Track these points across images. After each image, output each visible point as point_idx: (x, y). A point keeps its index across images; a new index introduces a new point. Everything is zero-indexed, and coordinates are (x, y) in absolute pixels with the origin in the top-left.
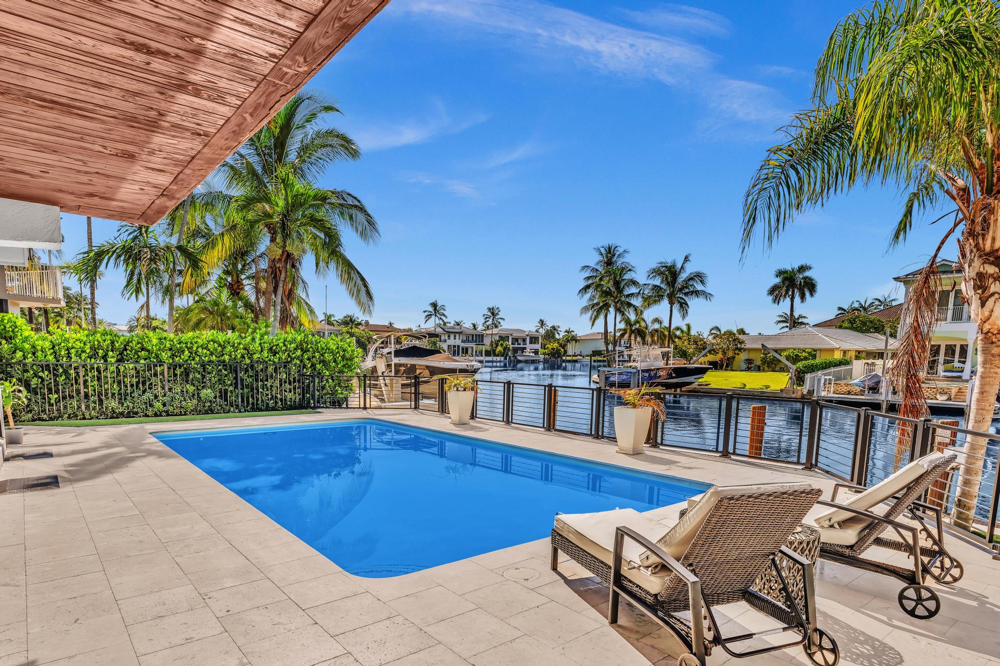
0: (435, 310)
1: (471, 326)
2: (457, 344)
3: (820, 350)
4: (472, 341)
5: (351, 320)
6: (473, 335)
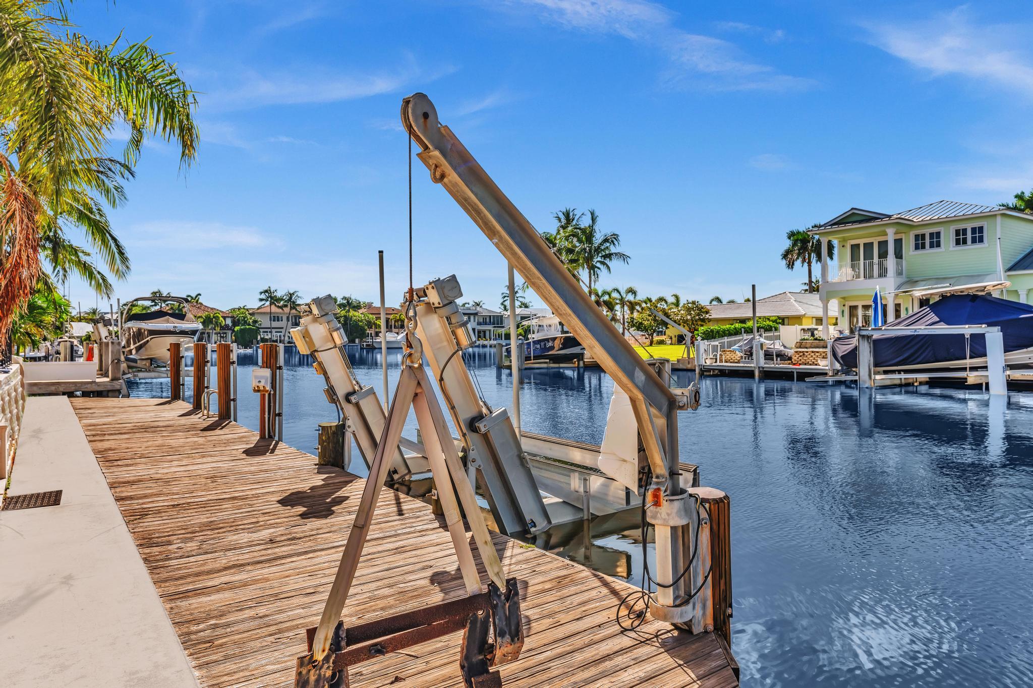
3: (788, 318)
5: (348, 302)
6: (490, 316)
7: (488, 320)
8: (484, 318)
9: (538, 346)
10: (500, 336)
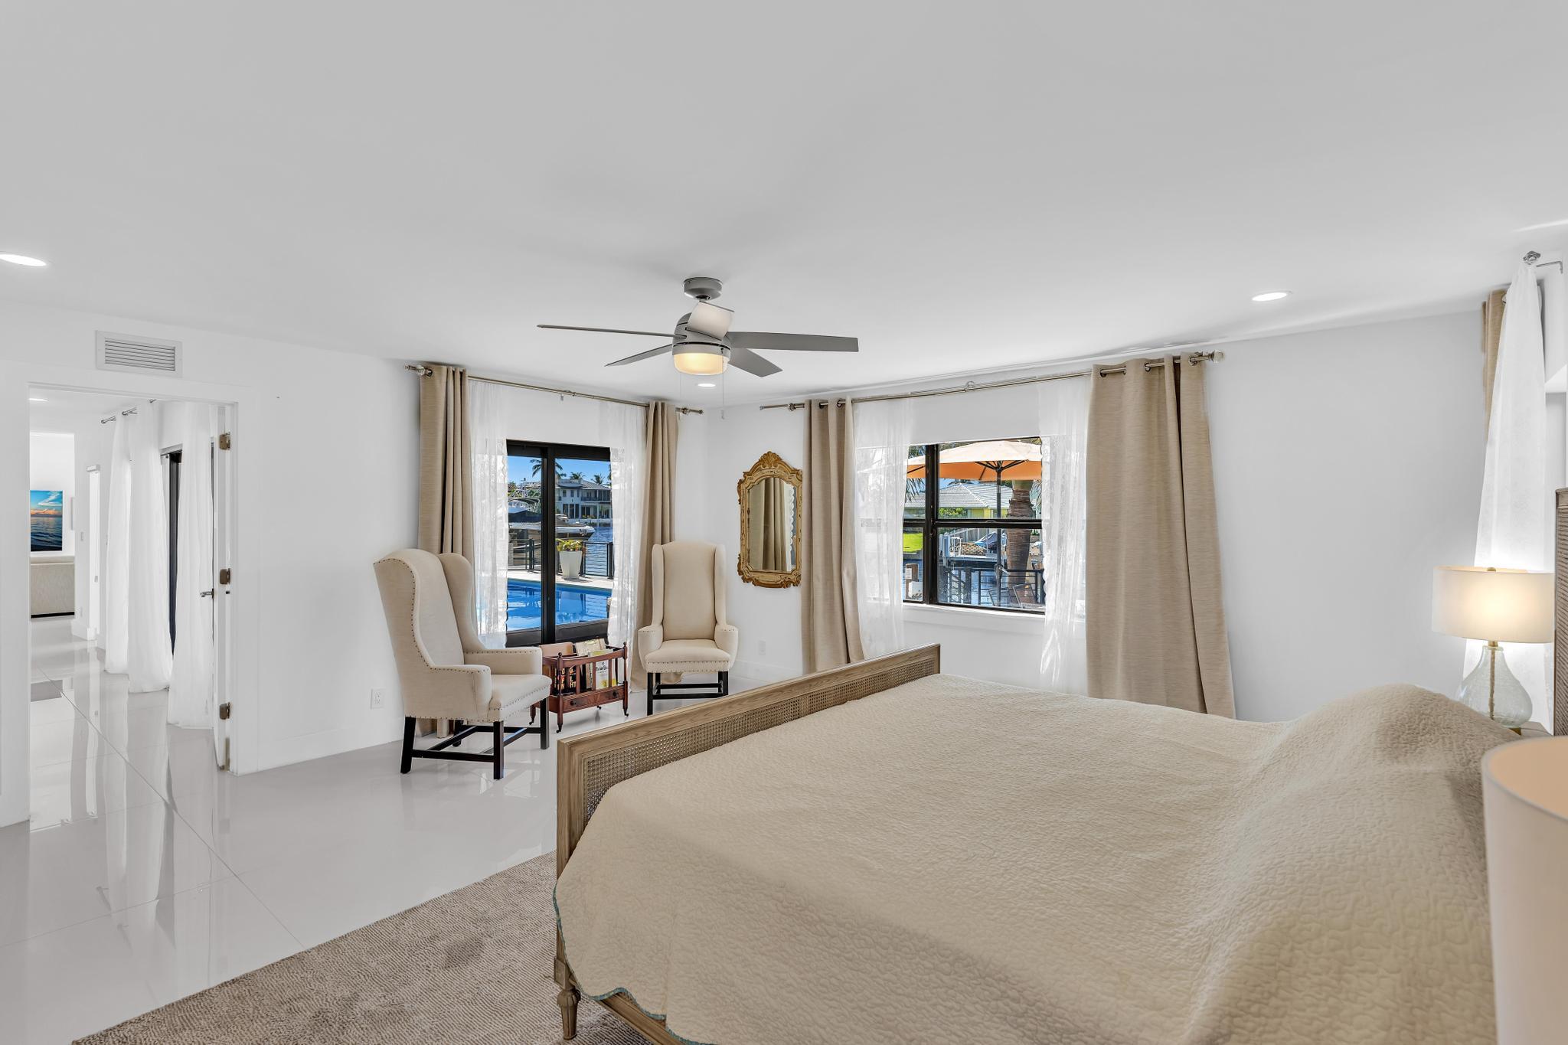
1: (594, 479)
2: (575, 502)
4: (595, 499)
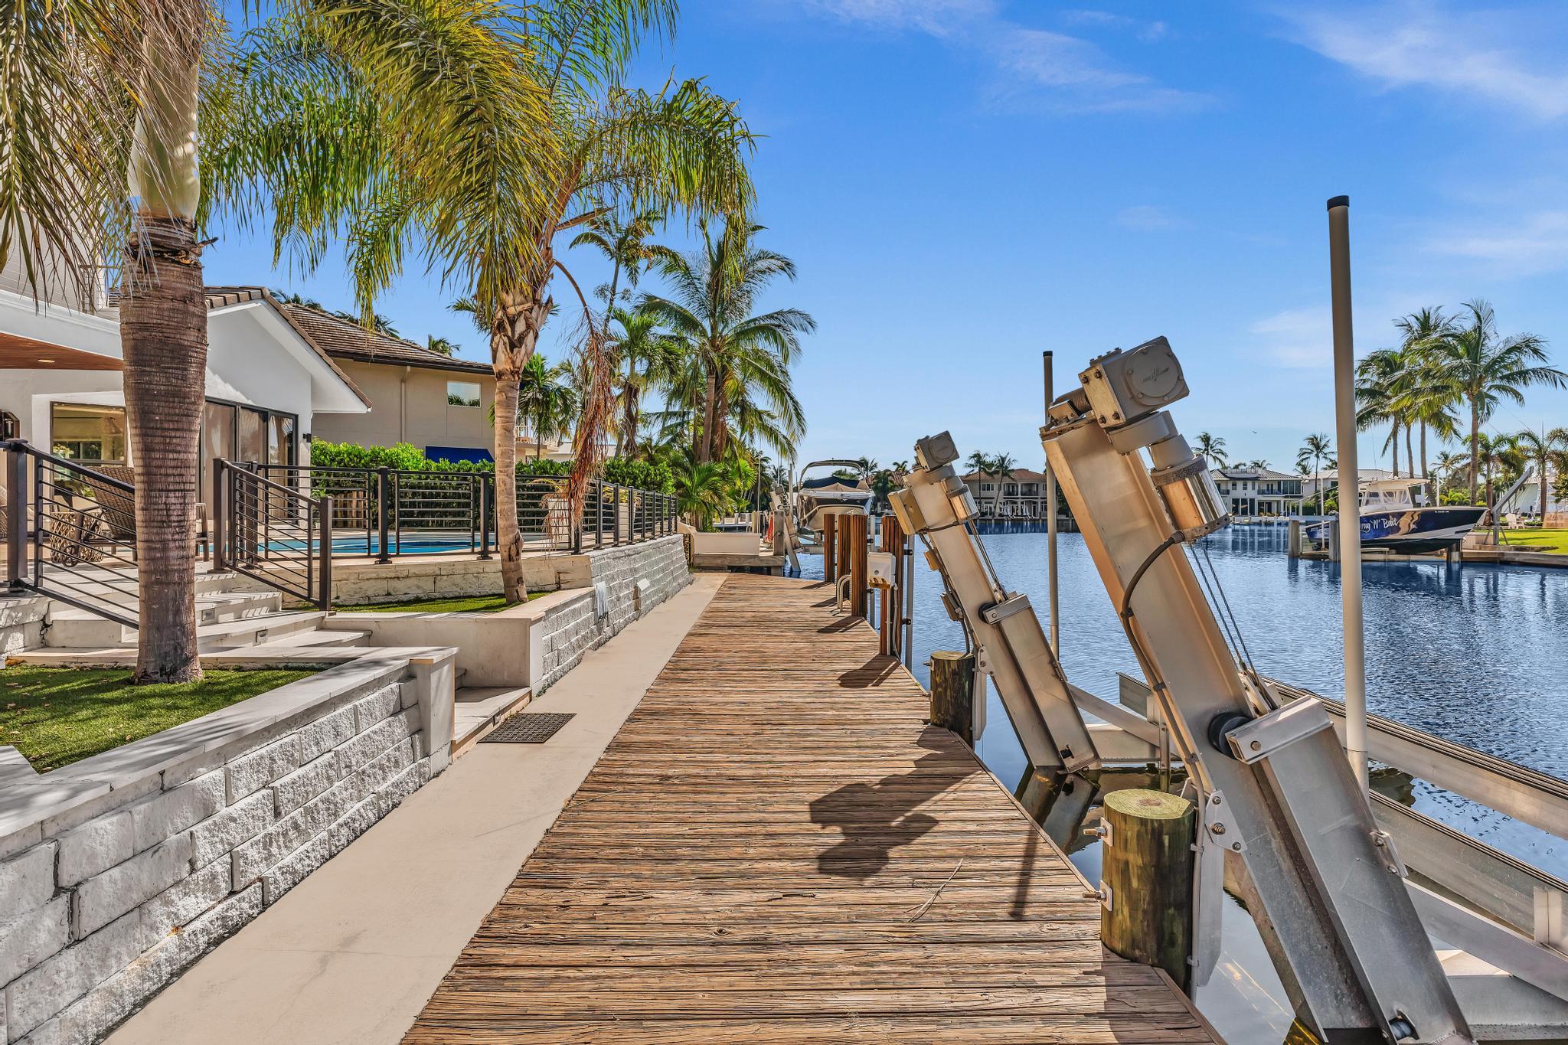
0: (1207, 445)
6: (1279, 482)
7: (1275, 487)
8: (1270, 485)
9: (1368, 526)
10: (1295, 510)
